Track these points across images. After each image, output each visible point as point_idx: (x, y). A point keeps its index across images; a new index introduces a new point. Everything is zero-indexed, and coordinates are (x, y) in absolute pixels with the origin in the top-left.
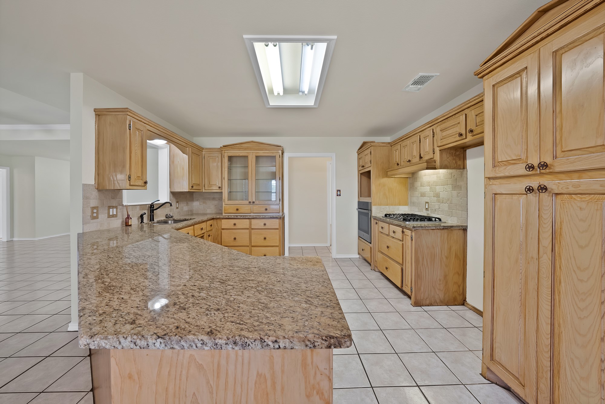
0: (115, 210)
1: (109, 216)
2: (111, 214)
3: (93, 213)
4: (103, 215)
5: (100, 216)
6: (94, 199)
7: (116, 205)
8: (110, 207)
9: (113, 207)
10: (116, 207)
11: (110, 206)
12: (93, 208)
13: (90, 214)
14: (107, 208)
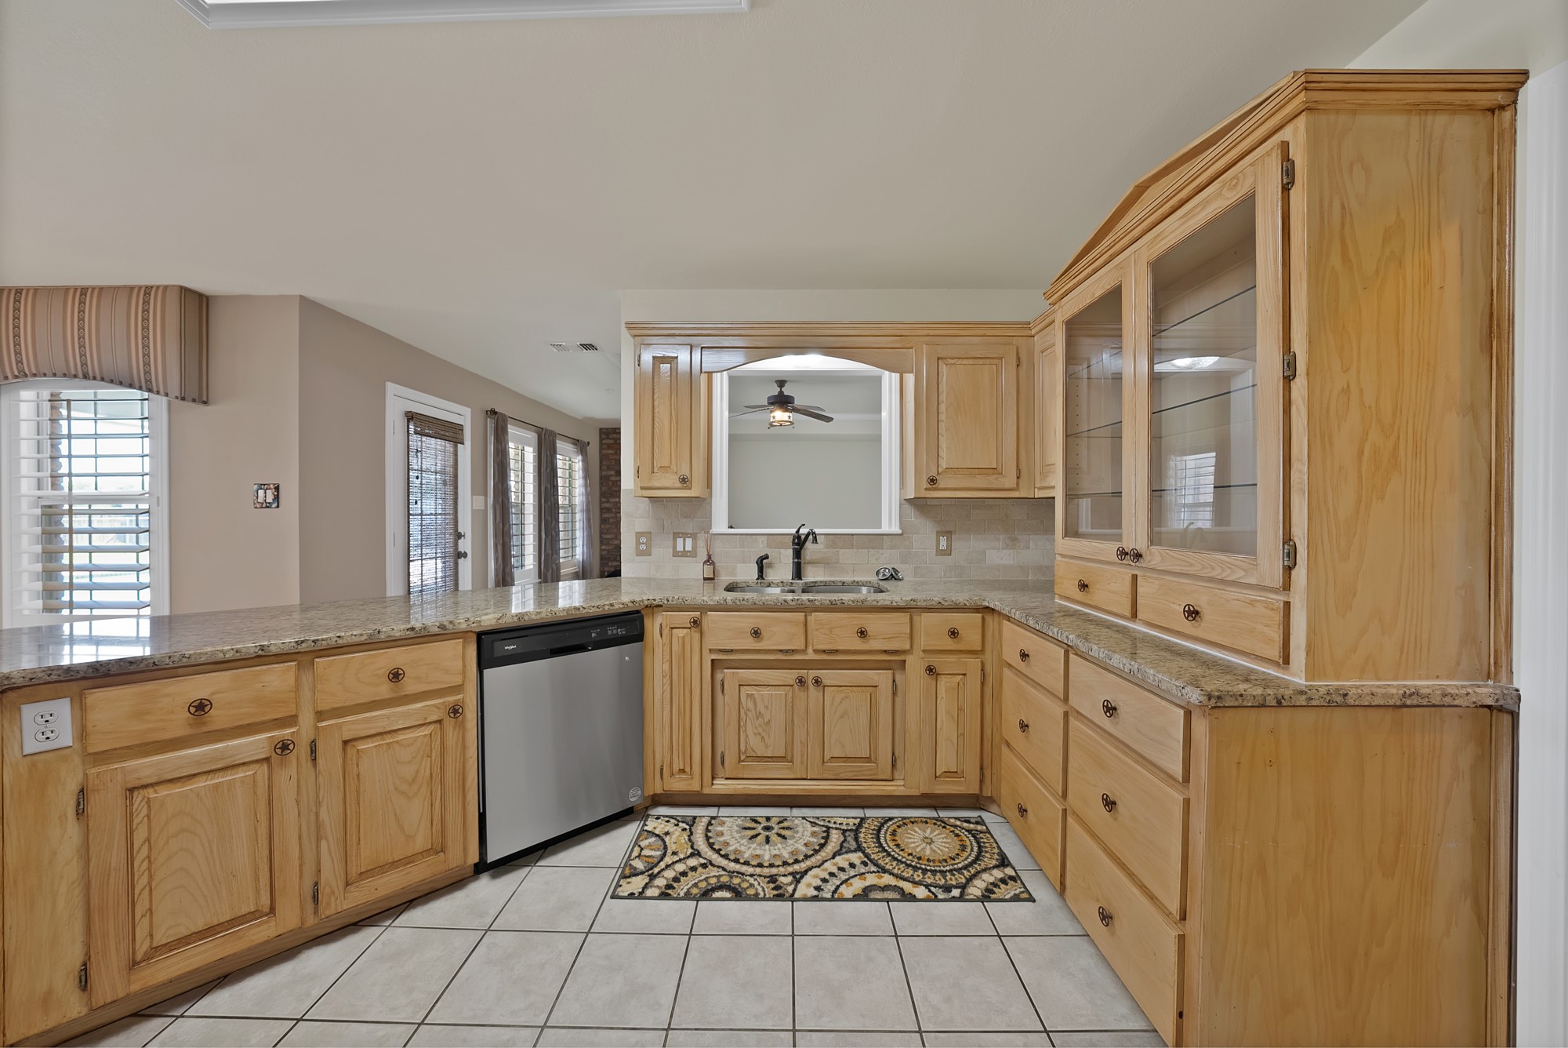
0: (689, 542)
1: (676, 554)
2: (680, 548)
3: (638, 543)
4: (661, 550)
5: (654, 551)
6: (642, 517)
7: (695, 532)
8: (676, 535)
9: (685, 536)
10: (694, 537)
11: (676, 533)
12: (639, 535)
13: (634, 545)
14: (671, 536)
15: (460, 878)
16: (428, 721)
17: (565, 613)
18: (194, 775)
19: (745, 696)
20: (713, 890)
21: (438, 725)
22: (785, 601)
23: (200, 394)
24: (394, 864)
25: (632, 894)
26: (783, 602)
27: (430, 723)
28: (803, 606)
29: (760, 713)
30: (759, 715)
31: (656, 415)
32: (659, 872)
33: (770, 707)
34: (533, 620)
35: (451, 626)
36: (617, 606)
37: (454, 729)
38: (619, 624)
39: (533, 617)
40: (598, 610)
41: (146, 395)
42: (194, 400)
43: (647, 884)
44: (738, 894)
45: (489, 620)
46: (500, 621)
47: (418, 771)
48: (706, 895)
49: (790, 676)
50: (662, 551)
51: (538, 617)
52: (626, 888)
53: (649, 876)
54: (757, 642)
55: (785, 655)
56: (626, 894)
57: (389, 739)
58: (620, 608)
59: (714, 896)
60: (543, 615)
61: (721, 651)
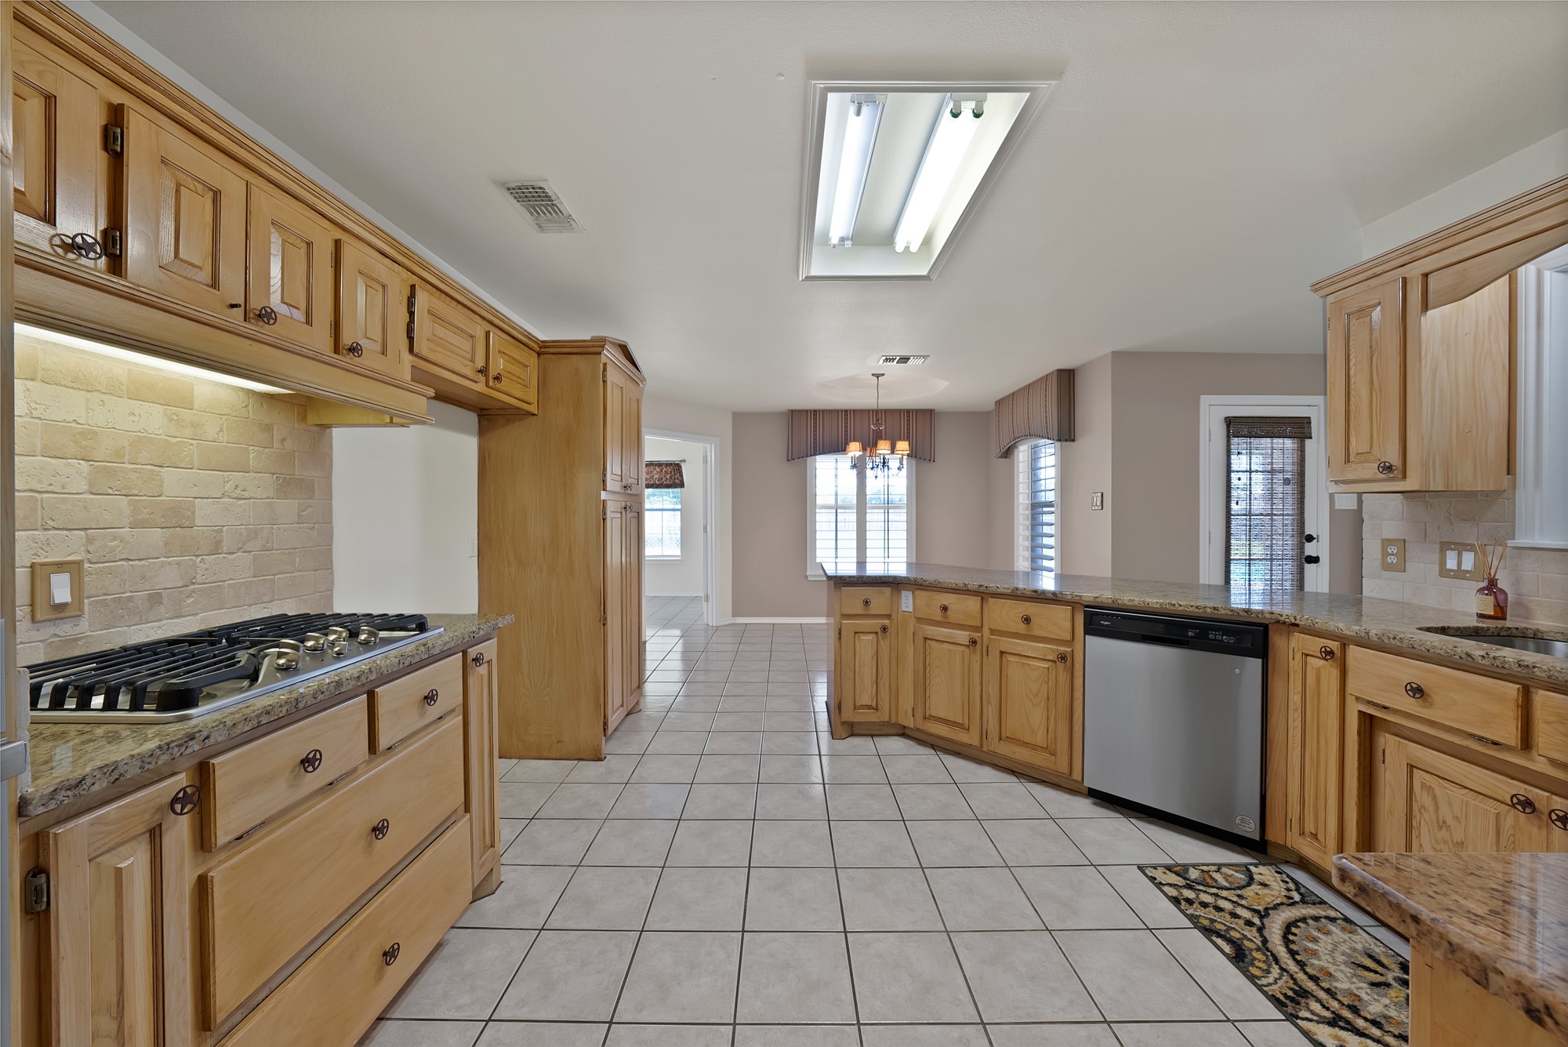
0: (1468, 557)
1: (1444, 572)
2: (1451, 564)
3: (1385, 554)
5: (1411, 566)
6: (1392, 519)
7: (1480, 543)
8: (1445, 547)
9: (1461, 547)
10: (1477, 550)
11: (1446, 543)
12: (1386, 543)
13: (1380, 557)
14: (1437, 547)
15: (1077, 790)
16: (1046, 658)
17: (1158, 606)
18: (944, 642)
19: (1420, 784)
20: (1219, 935)
21: (1053, 664)
22: (1468, 655)
23: (1070, 435)
24: (1025, 744)
25: (1155, 879)
26: (1464, 656)
27: (1049, 660)
28: (1505, 672)
29: (1444, 822)
30: (1442, 825)
31: (1352, 387)
32: (1199, 890)
33: (1463, 821)
34: (1126, 605)
35: (1061, 595)
36: (1223, 612)
37: (1064, 670)
38: (1226, 632)
39: (1126, 602)
40: (1197, 610)
41: (1052, 442)
42: (1066, 440)
43: (1177, 885)
44: (1239, 957)
45: (1088, 596)
46: (1097, 600)
47: (1039, 690)
48: (1209, 932)
49: (1507, 788)
50: (1422, 565)
51: (1131, 603)
52: (1159, 875)
53: (1187, 884)
54: (1423, 707)
55: (1483, 746)
56: (1150, 874)
57: (1024, 661)
58: (1227, 614)
59: (1214, 938)
60: (1136, 603)
61: (1369, 702)
